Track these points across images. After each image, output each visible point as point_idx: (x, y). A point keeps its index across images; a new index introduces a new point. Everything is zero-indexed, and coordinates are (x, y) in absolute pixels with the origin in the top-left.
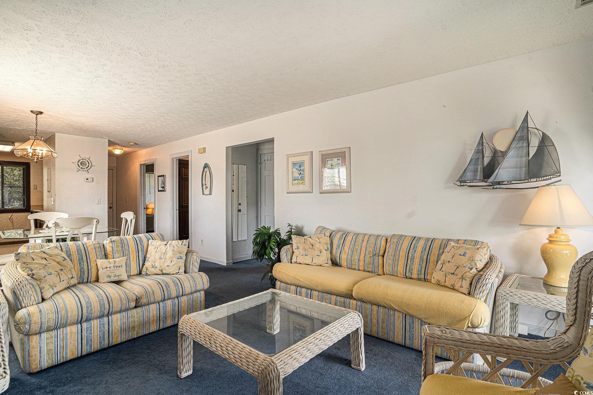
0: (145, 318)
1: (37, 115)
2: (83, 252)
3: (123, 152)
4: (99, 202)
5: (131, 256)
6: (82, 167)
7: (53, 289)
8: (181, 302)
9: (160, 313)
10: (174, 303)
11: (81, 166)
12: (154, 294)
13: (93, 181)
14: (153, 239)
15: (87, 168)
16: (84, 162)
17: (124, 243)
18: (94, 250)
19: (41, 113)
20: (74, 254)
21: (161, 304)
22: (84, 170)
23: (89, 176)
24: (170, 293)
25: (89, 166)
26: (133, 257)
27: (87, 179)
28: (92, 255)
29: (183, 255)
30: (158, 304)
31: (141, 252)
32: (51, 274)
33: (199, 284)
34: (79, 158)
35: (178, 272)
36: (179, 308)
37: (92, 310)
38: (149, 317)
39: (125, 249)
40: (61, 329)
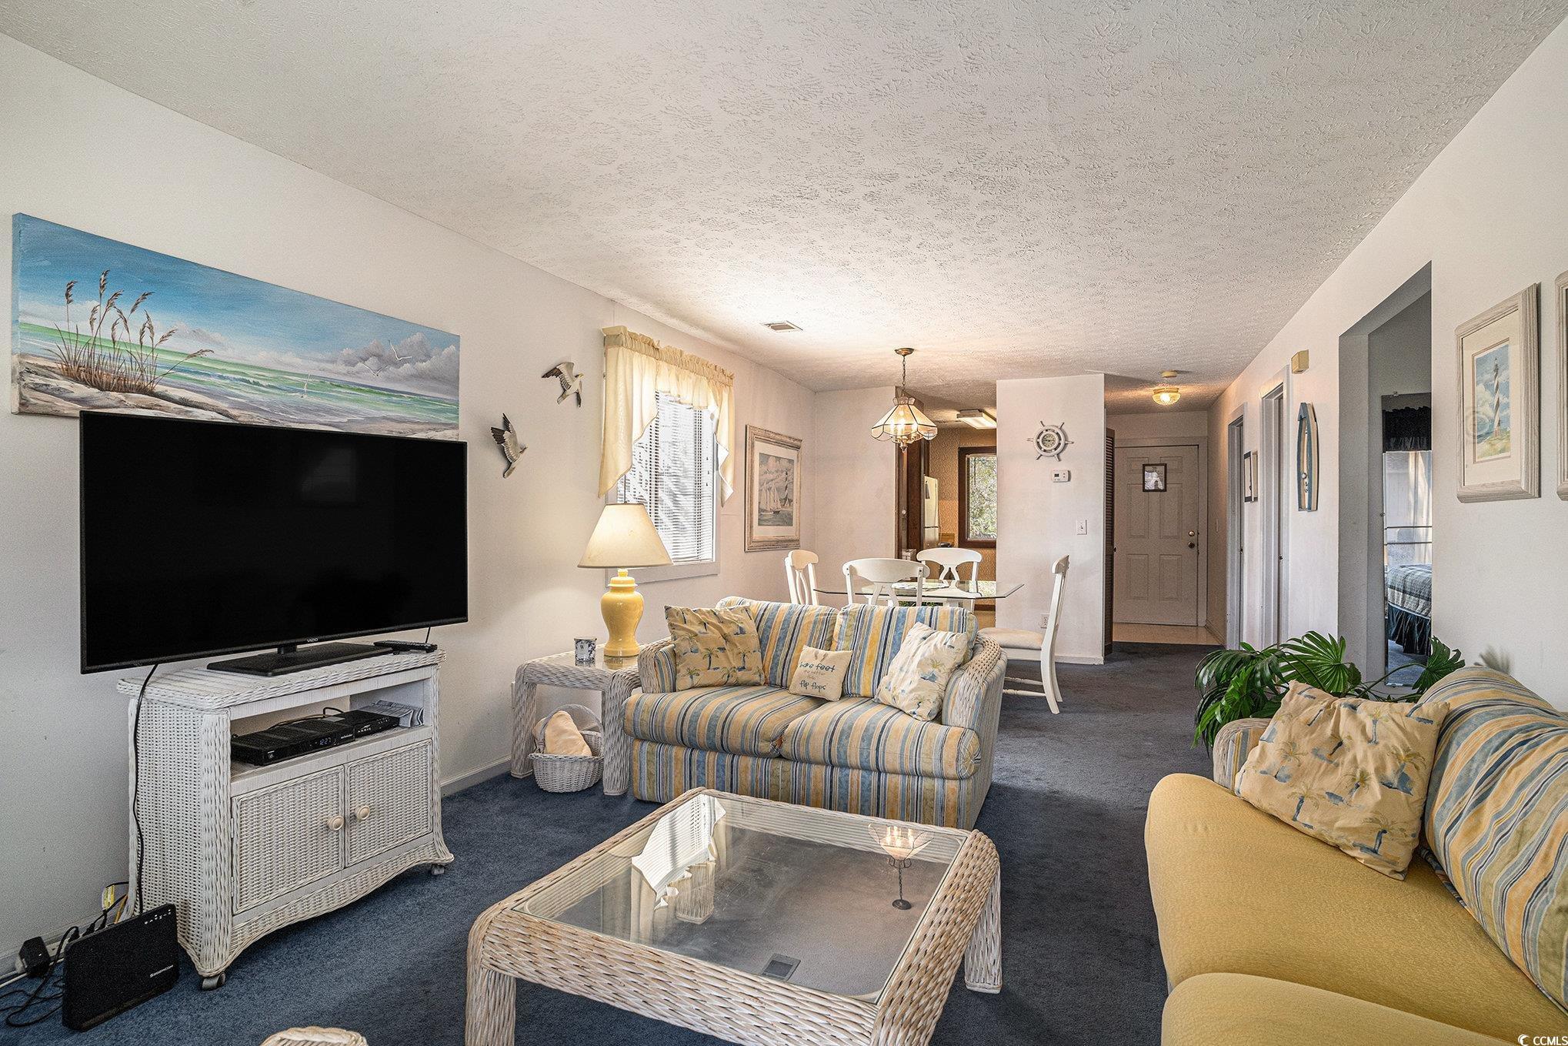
0: (799, 789)
1: (904, 356)
2: (792, 626)
3: (1178, 397)
4: (1084, 531)
5: (866, 651)
6: (1046, 448)
7: (692, 677)
8: (885, 788)
9: (831, 792)
10: (867, 783)
11: (1044, 448)
12: (808, 742)
13: (1069, 480)
14: (930, 626)
15: (1055, 449)
16: (1050, 435)
17: (863, 621)
18: (812, 626)
19: (911, 351)
20: (777, 627)
21: (837, 771)
22: (1052, 454)
23: (1061, 467)
24: (845, 752)
25: (1060, 444)
26: (871, 657)
27: (1057, 475)
28: (804, 635)
29: (940, 671)
30: (829, 769)
31: (892, 648)
32: (696, 651)
33: (927, 755)
34: (1040, 428)
35: (914, 713)
36: (878, 799)
37: (695, 729)
38: (808, 789)
39: (860, 634)
40: (667, 746)
